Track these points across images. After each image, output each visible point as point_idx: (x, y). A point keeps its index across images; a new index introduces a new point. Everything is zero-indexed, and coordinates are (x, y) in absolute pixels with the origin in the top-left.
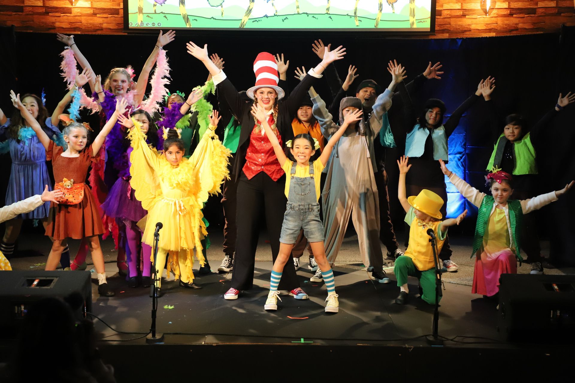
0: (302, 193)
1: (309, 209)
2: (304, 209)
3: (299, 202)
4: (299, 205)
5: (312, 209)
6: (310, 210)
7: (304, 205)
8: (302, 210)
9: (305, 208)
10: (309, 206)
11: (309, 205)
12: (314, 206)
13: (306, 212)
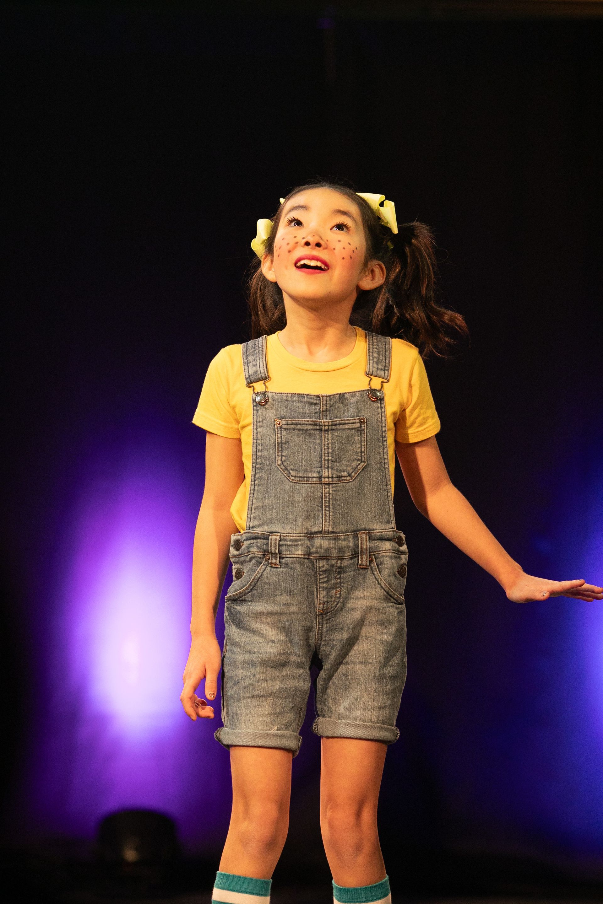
0: (326, 473)
1: (355, 555)
2: (334, 554)
3: (307, 517)
4: (310, 536)
5: (373, 554)
6: (364, 560)
7: (334, 535)
8: (322, 558)
9: (341, 550)
10: (356, 537)
11: (356, 534)
12: (382, 539)
13: (341, 571)
